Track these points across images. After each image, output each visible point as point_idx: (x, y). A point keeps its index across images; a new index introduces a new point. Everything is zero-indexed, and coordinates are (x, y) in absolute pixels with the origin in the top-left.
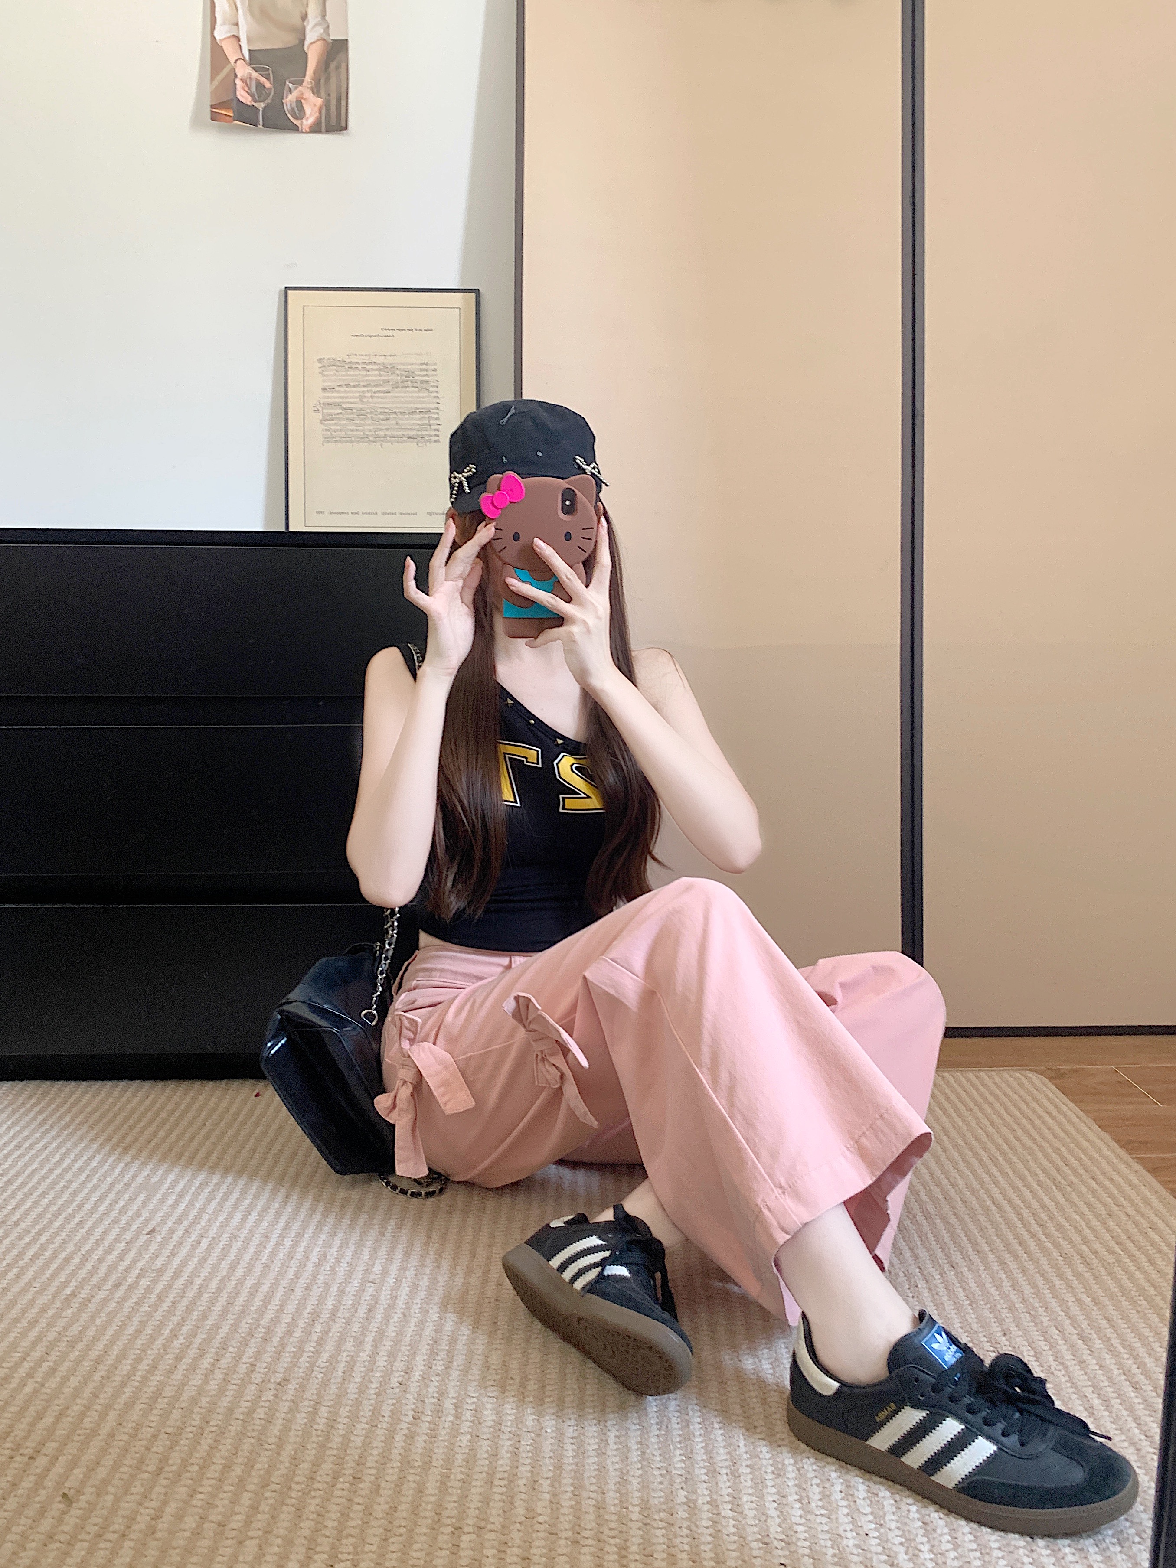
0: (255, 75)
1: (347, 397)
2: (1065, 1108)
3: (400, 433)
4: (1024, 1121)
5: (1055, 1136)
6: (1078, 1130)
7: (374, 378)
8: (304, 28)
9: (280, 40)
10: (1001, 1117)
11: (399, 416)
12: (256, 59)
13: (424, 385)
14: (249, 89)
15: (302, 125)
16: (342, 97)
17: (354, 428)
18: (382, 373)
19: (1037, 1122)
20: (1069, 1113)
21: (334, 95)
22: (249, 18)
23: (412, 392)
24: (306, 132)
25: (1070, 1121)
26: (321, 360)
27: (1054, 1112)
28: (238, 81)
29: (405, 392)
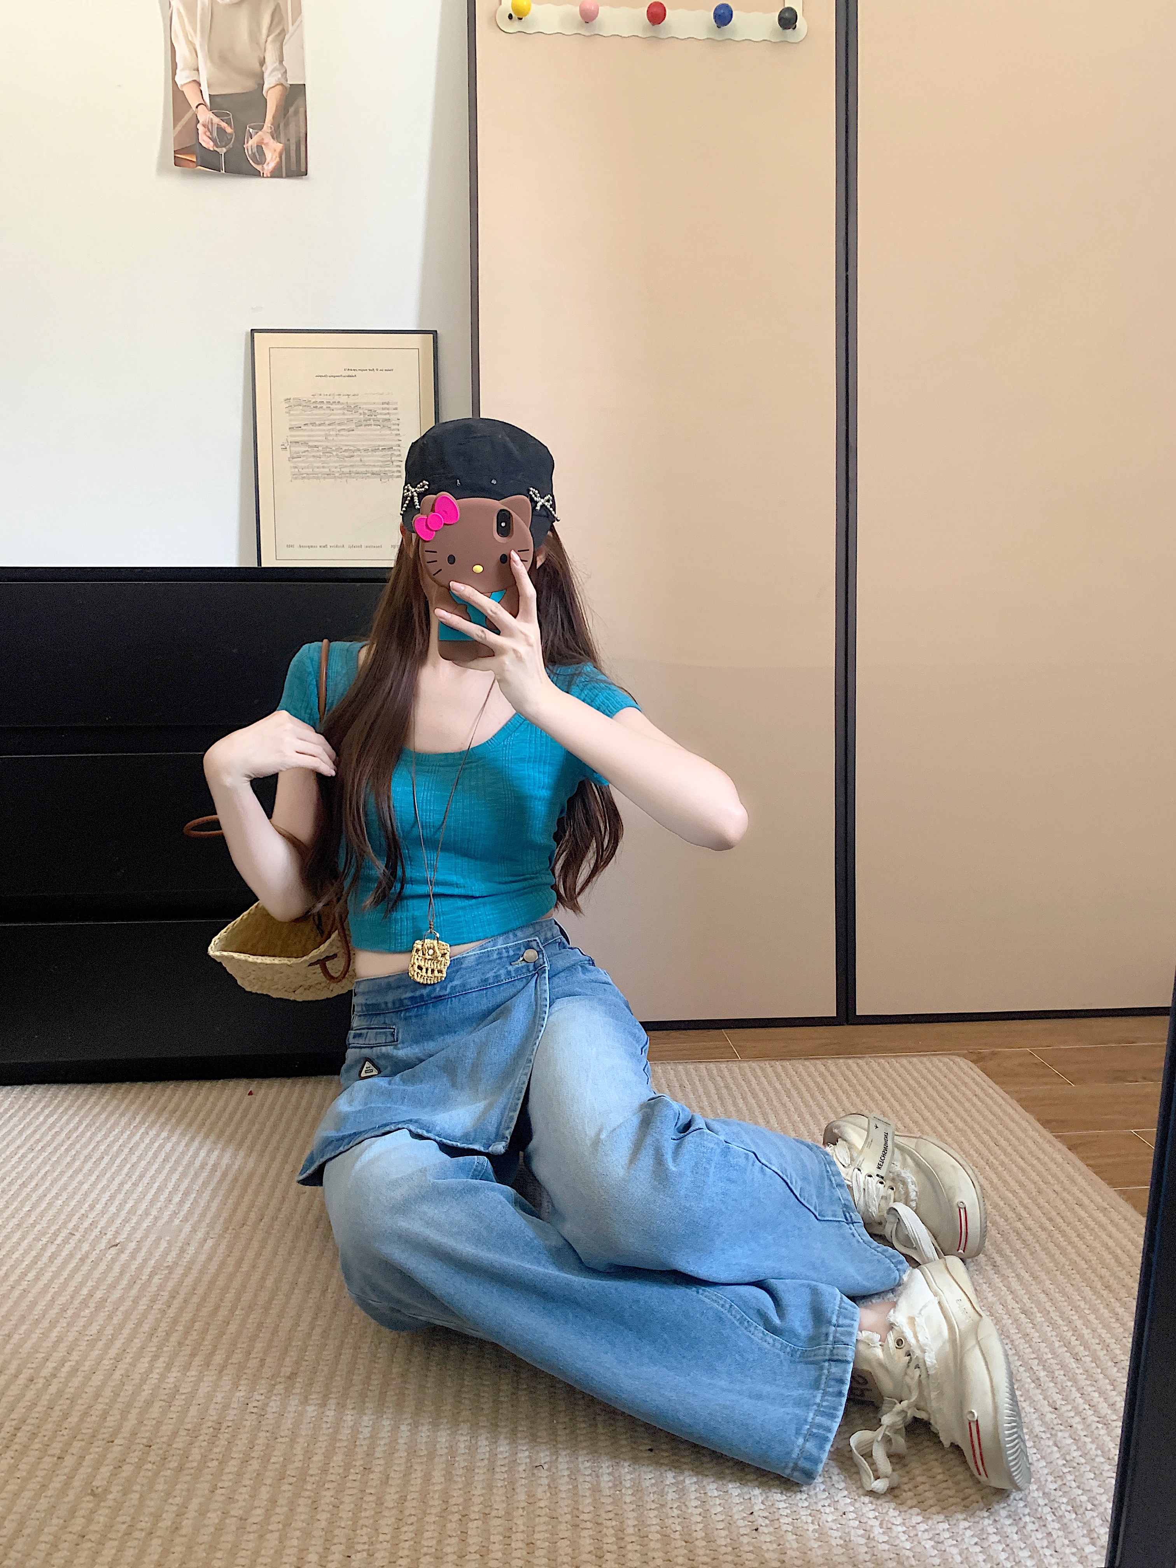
0: (216, 120)
1: (313, 436)
2: (991, 1091)
3: (364, 469)
4: (955, 1104)
5: (985, 1118)
6: (1005, 1112)
7: (338, 417)
8: (263, 73)
9: (238, 86)
10: (934, 1100)
11: (363, 453)
12: (217, 104)
13: (386, 423)
14: (211, 134)
15: (263, 169)
16: (302, 142)
17: (320, 465)
18: (346, 412)
19: (967, 1105)
20: (995, 1095)
21: (293, 141)
22: (209, 64)
23: (375, 430)
24: (267, 177)
25: (996, 1103)
26: (287, 400)
27: (982, 1095)
28: (199, 126)
29: (369, 430)
